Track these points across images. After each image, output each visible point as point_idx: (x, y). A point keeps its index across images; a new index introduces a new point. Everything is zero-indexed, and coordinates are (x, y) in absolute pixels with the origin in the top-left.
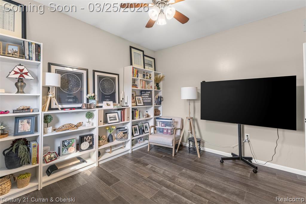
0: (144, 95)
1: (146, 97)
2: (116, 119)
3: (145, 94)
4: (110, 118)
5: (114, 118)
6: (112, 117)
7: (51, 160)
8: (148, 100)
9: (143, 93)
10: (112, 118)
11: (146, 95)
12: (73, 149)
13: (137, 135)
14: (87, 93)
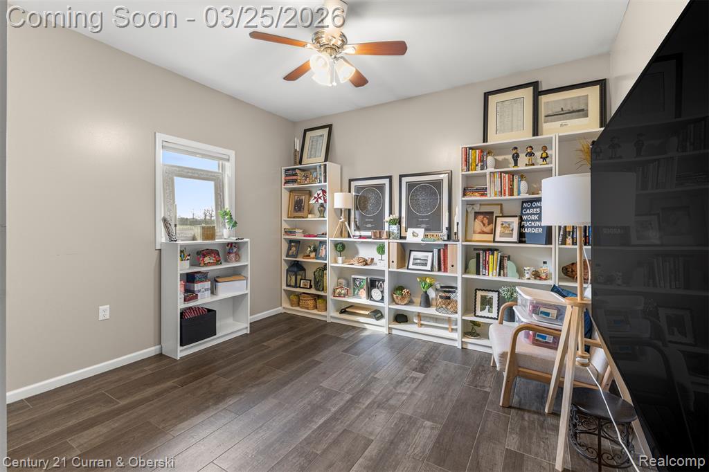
0: (528, 214)
1: (532, 217)
2: (426, 265)
3: (532, 211)
4: (414, 259)
5: (422, 262)
6: (420, 259)
7: (340, 295)
8: (535, 227)
9: (527, 208)
10: (419, 261)
11: (531, 214)
12: (363, 293)
13: (488, 318)
14: (391, 213)
